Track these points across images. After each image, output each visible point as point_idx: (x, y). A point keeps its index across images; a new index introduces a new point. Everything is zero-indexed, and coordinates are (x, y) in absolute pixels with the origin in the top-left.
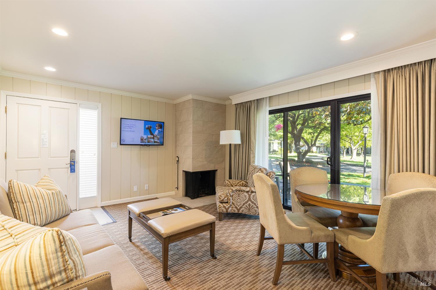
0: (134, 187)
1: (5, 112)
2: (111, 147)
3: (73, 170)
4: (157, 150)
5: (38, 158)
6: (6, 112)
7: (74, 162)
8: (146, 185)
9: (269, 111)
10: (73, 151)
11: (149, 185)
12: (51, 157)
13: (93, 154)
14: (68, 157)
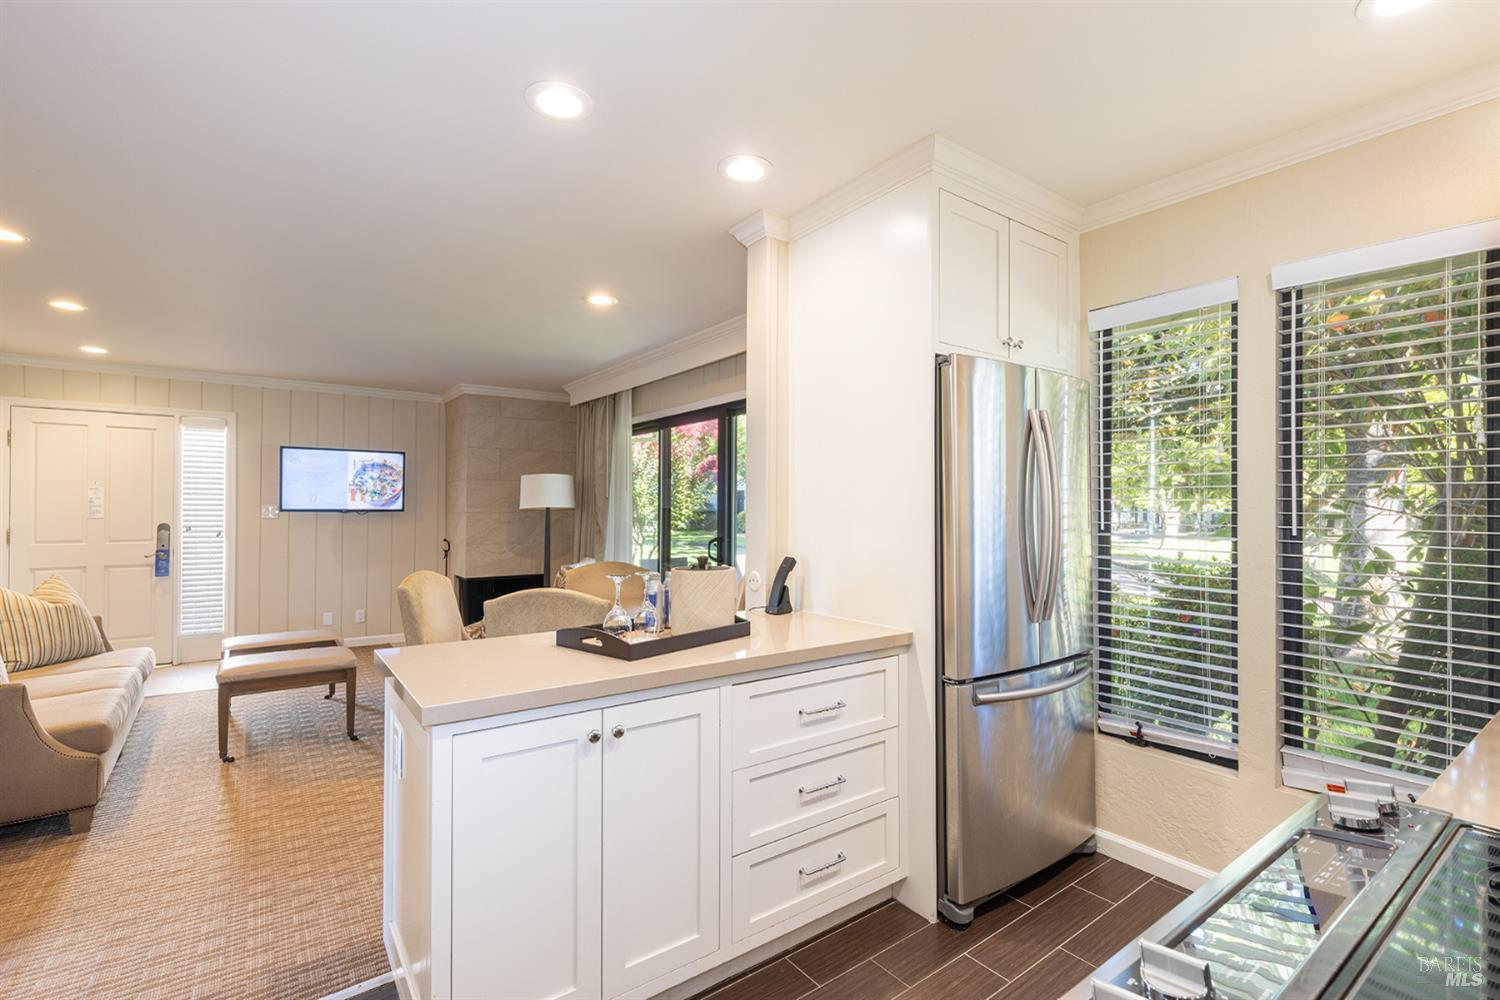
0: (325, 614)
1: (6, 442)
2: (263, 516)
3: (162, 571)
4: (392, 523)
5: (81, 542)
6: (9, 441)
7: (167, 552)
8: (358, 612)
9: (634, 426)
10: (163, 527)
11: (366, 611)
12: (111, 541)
13: (216, 534)
14: (151, 540)
